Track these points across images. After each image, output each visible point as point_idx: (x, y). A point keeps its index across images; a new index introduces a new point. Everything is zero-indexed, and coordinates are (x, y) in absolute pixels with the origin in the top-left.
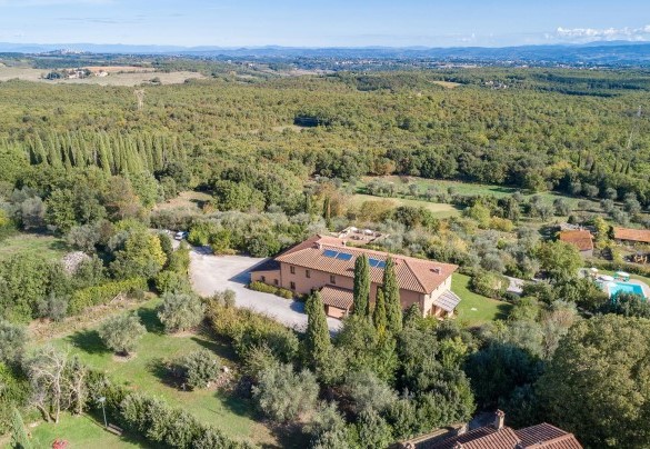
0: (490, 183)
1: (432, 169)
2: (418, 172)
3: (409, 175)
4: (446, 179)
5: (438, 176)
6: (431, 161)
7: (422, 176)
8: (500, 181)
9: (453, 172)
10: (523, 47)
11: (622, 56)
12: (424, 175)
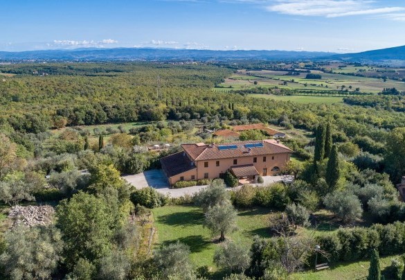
0: (131, 121)
1: (92, 119)
2: (83, 122)
3: (77, 125)
4: (102, 124)
5: (97, 122)
6: (89, 113)
7: (86, 124)
8: (136, 119)
9: (106, 118)
10: (35, 51)
11: (97, 56)
12: (87, 123)
